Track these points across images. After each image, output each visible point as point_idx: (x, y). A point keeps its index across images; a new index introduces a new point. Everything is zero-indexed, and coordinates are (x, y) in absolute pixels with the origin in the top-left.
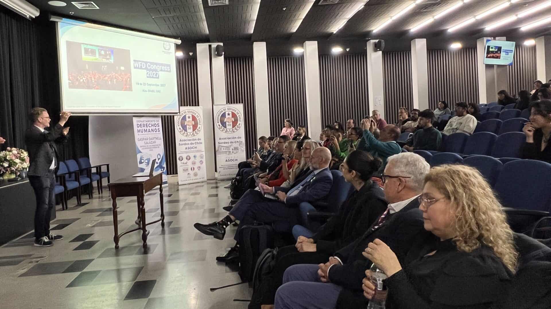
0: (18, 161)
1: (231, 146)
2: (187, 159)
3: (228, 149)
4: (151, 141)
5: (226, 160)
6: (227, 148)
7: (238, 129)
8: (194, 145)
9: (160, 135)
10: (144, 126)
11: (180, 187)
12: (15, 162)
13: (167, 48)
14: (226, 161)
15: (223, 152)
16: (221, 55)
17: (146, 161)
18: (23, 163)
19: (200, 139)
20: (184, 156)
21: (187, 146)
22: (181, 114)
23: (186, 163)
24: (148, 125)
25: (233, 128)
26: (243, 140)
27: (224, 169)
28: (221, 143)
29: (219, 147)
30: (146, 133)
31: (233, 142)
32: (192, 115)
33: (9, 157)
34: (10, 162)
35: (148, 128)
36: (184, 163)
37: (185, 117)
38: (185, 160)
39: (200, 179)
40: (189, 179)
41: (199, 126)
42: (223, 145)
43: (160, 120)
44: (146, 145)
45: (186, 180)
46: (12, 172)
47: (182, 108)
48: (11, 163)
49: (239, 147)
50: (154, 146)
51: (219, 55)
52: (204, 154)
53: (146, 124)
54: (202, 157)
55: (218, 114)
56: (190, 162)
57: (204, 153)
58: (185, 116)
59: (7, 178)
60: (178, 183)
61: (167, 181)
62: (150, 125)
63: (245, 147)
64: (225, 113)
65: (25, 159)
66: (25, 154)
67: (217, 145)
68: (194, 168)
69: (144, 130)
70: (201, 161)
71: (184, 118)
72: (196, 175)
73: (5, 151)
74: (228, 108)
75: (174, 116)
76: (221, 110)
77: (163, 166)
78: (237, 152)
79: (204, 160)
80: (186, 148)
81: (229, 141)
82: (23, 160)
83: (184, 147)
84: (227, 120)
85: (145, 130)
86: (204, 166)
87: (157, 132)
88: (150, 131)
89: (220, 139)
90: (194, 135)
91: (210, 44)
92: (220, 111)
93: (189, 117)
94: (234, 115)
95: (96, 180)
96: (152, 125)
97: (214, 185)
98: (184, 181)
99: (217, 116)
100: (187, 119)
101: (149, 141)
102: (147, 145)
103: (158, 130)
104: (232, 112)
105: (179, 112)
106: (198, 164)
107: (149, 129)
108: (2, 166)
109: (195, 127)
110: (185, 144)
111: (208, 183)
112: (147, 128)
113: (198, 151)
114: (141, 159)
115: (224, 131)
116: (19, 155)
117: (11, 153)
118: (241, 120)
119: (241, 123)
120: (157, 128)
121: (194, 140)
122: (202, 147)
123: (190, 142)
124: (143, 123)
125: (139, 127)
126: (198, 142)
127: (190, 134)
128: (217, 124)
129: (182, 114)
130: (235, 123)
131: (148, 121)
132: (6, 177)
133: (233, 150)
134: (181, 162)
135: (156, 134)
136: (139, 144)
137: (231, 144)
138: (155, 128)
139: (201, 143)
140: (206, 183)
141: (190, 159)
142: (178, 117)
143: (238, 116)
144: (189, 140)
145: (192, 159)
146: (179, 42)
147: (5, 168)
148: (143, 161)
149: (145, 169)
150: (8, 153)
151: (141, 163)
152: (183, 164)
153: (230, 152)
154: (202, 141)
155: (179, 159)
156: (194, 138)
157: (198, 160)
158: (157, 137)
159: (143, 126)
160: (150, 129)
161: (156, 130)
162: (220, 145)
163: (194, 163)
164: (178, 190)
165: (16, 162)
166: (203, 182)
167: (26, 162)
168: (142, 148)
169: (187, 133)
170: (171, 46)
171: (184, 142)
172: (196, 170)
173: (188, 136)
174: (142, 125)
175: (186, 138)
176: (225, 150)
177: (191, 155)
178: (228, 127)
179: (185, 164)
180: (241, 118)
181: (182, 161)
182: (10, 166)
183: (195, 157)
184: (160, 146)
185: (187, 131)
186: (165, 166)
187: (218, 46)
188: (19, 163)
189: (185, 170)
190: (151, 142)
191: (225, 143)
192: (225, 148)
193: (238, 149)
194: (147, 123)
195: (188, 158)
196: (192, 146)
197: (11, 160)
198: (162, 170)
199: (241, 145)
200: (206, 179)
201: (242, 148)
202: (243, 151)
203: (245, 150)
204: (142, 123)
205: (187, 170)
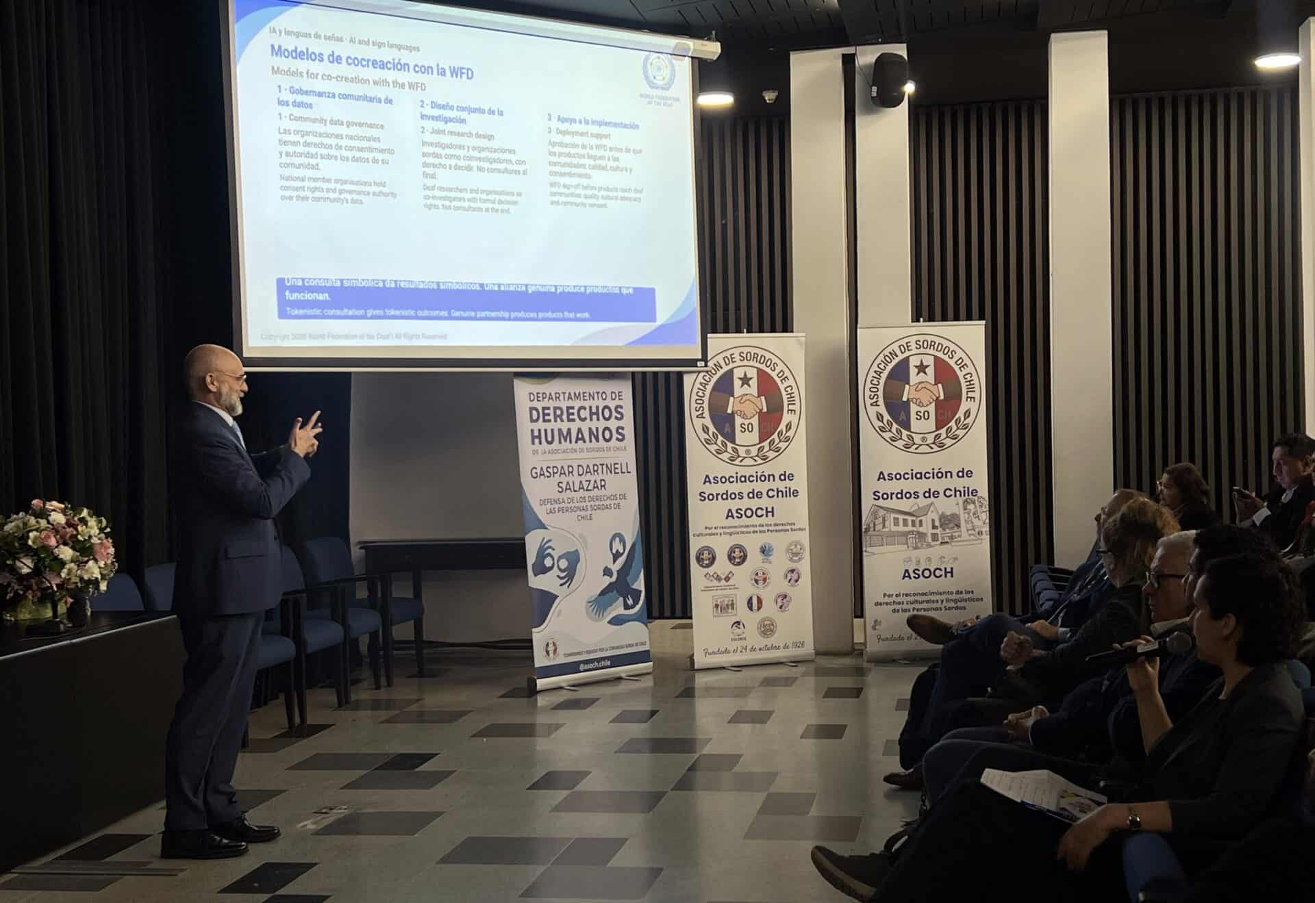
0: (66, 553)
1: (925, 510)
2: (731, 558)
3: (914, 525)
4: (583, 478)
5: (907, 571)
6: (910, 518)
7: (960, 433)
8: (765, 502)
9: (627, 453)
10: (561, 416)
11: (701, 680)
12: (56, 558)
13: (659, 82)
14: (906, 575)
15: (893, 535)
16: (895, 102)
17: (564, 564)
18: (87, 562)
19: (791, 477)
20: (721, 546)
21: (734, 505)
22: (710, 364)
23: (727, 579)
24: (575, 411)
25: (937, 429)
26: (981, 482)
27: (894, 611)
28: (886, 496)
29: (874, 514)
30: (566, 445)
31: (936, 494)
32: (760, 371)
33: (36, 538)
34: (40, 559)
35: (574, 427)
36: (718, 579)
37: (728, 378)
38: (722, 565)
39: (786, 647)
40: (739, 644)
41: (787, 418)
42: (893, 503)
43: (626, 389)
44: (561, 496)
45: (727, 651)
46: (47, 597)
47: (719, 342)
48: (44, 559)
49: (963, 517)
50: (598, 498)
51: (888, 99)
52: (806, 542)
53: (568, 408)
54: (796, 554)
55: (875, 368)
56: (742, 574)
57: (804, 538)
58: (729, 375)
59: (28, 616)
60: (691, 658)
61: (648, 652)
62: (584, 414)
63: (985, 517)
64: (905, 362)
65: (92, 546)
66: (92, 528)
67: (867, 502)
68: (760, 601)
69: (556, 433)
70: (792, 571)
71: (725, 385)
72: (767, 629)
73: (27, 513)
74: (922, 338)
75: (680, 376)
76: (890, 349)
77: (635, 586)
78: (952, 538)
79: (805, 566)
80: (730, 514)
81: (921, 486)
82: (85, 550)
83: (723, 506)
84: (913, 395)
85: (560, 430)
86: (803, 593)
87: (614, 442)
88: (583, 439)
89: (881, 476)
90: (765, 458)
91: (849, 50)
92: (886, 352)
93: (745, 380)
94: (944, 373)
95: (366, 633)
96: (591, 414)
97: (847, 682)
98: (719, 652)
99: (872, 373)
100: (738, 389)
101: (577, 479)
102: (569, 494)
103: (615, 435)
104: (936, 358)
105: (705, 358)
106: (778, 584)
107: (580, 430)
108: (13, 570)
109: (770, 421)
110: (726, 496)
111: (820, 672)
112: (571, 425)
113: (781, 528)
114: (542, 554)
115: (900, 444)
116: (70, 530)
117: (43, 523)
118: (976, 395)
119: (975, 406)
120: (613, 424)
121: (764, 478)
122: (798, 510)
123: (746, 488)
124: (557, 404)
125: (537, 420)
126: (782, 486)
127: (748, 452)
128: (872, 411)
129: (718, 366)
130: (947, 409)
131: (577, 396)
132: (25, 615)
133: (934, 527)
134: (706, 570)
135: (609, 449)
136: (536, 491)
137: (929, 501)
138: (602, 424)
139: (795, 493)
140: (812, 667)
141: (744, 558)
142: (700, 379)
143: (960, 374)
144: (744, 479)
145: (754, 560)
146: (712, 49)
147: (22, 578)
148: (548, 562)
149: (556, 597)
150: (32, 520)
151: (541, 569)
152: (715, 583)
153: (922, 536)
154: (801, 483)
155: (699, 560)
156: (767, 469)
157: (778, 566)
158: (609, 462)
159: (556, 416)
160: (585, 427)
161: (607, 435)
162: (881, 502)
163: (760, 579)
164: (688, 693)
165: (61, 556)
166: (796, 662)
167: (96, 561)
168: (549, 506)
169: (735, 450)
170: (676, 68)
171: (720, 488)
172: (770, 609)
173: (737, 462)
174: (551, 412)
175: (729, 471)
176: (901, 528)
177: (752, 544)
178: (915, 425)
179: (723, 582)
180: (977, 385)
181: (711, 570)
182: (37, 572)
183: (765, 551)
184: (622, 502)
185: (733, 442)
186: (640, 585)
187: (882, 61)
188: (72, 561)
189: (723, 608)
190: (585, 485)
191: (901, 495)
192: (901, 517)
193: (958, 526)
194: (570, 403)
195: (738, 556)
196: (754, 503)
197: (46, 548)
198: (630, 602)
199: (971, 507)
200: (809, 649)
201: (976, 522)
202: (980, 533)
203: (986, 529)
204: (552, 404)
205: (732, 605)
